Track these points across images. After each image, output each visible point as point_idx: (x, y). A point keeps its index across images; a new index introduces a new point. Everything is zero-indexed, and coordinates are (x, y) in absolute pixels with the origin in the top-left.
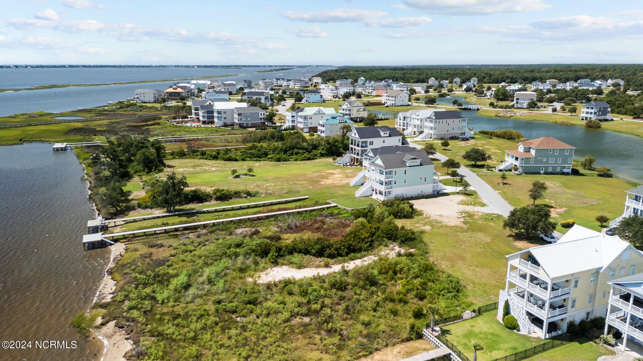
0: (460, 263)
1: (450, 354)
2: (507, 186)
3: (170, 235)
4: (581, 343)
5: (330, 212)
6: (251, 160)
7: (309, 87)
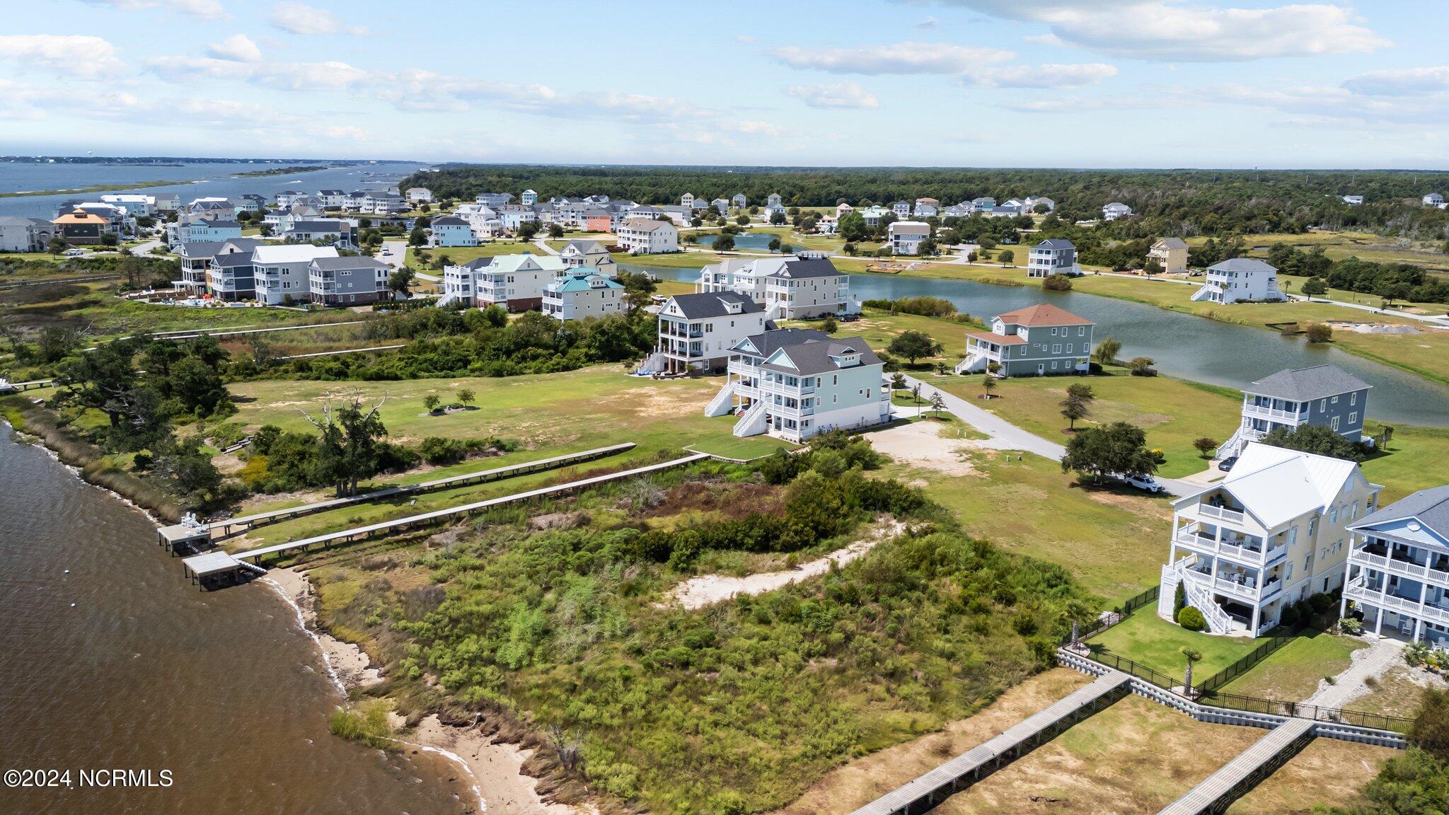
0: (1029, 538)
1: (1129, 681)
2: (996, 400)
3: (388, 543)
4: (1312, 637)
5: (703, 469)
6: (432, 377)
7: (410, 210)
